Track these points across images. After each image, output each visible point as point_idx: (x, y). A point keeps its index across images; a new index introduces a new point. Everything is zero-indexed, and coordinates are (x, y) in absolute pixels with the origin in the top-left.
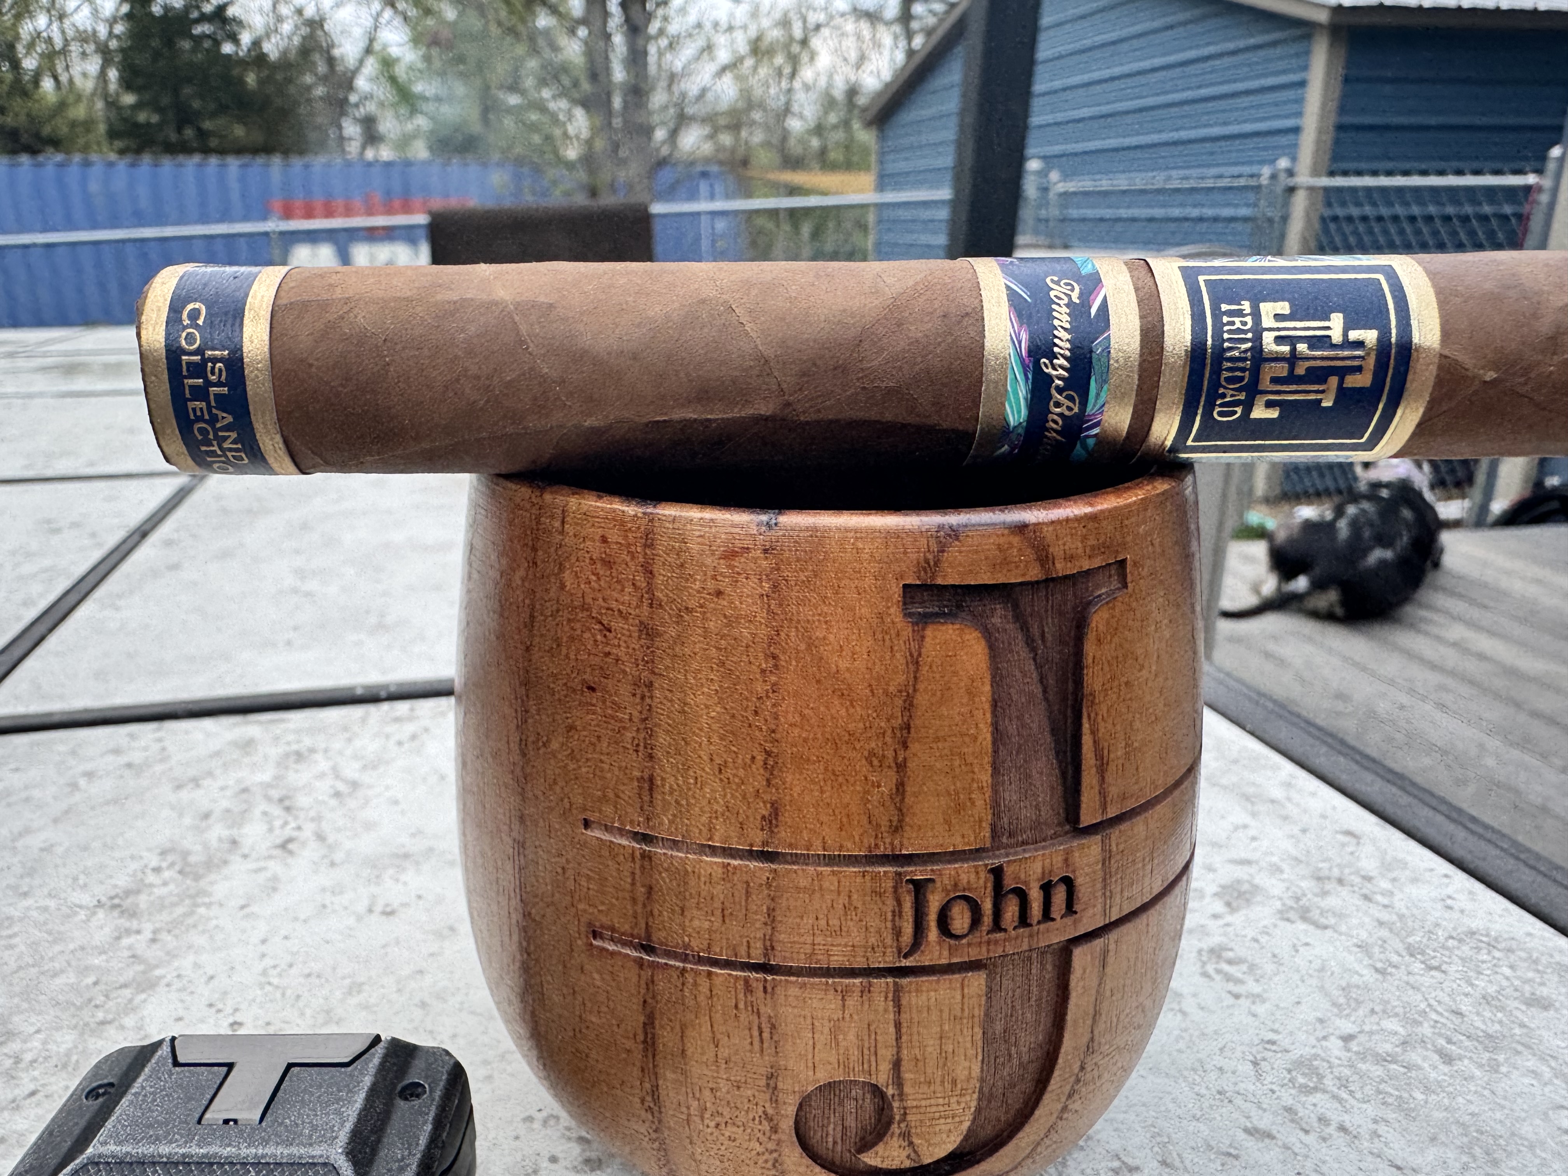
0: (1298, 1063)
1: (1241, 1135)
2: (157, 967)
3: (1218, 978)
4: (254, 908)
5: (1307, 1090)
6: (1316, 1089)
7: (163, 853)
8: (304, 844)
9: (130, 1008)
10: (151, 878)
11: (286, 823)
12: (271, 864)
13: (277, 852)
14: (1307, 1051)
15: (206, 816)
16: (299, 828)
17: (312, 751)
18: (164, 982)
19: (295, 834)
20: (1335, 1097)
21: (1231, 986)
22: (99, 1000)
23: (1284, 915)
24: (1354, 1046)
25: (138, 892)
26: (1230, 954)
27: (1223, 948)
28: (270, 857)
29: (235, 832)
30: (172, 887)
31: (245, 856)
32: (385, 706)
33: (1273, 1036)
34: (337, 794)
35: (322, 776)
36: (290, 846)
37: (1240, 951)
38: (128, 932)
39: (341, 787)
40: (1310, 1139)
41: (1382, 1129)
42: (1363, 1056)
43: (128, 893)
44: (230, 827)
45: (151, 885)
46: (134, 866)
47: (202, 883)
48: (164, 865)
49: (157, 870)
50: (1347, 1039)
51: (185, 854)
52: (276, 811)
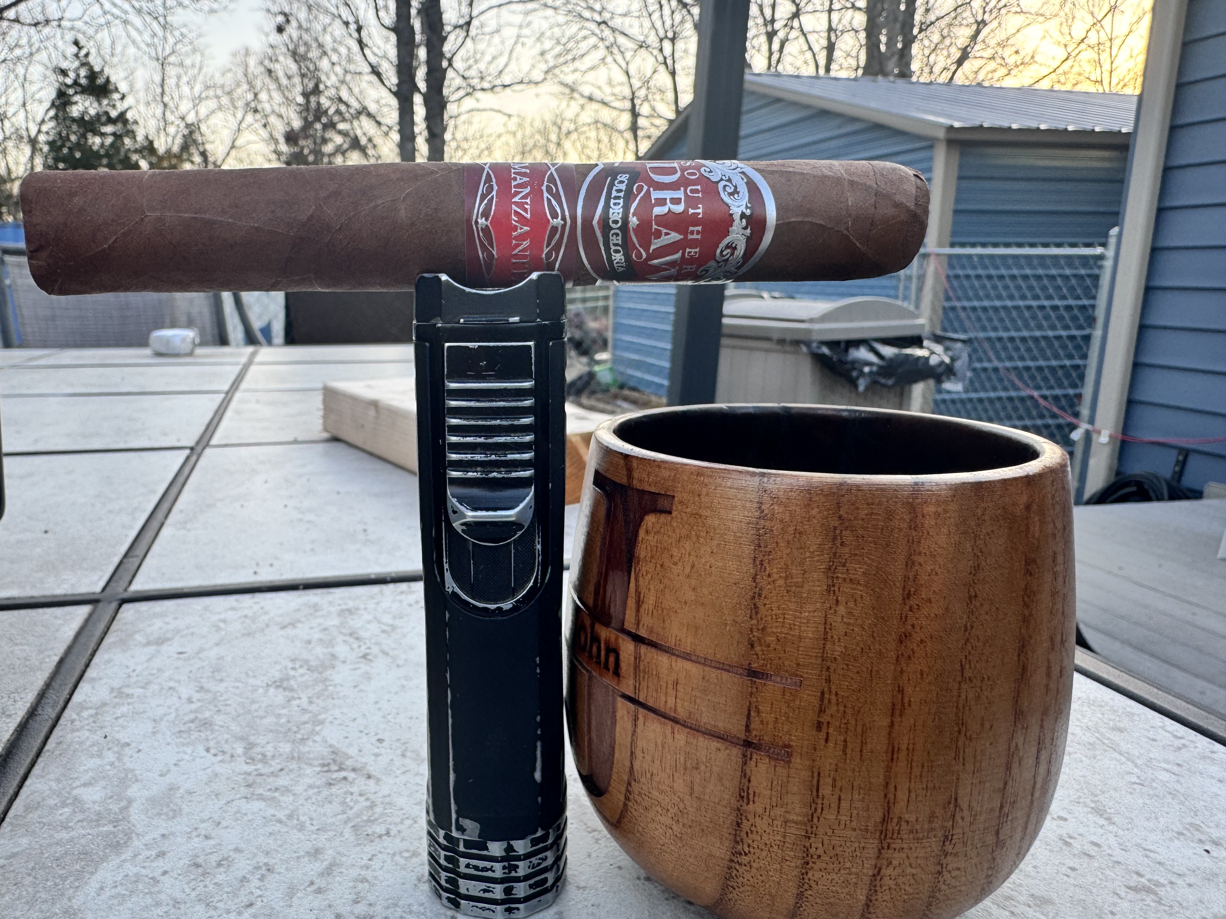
2: (320, 714)
4: (362, 687)
7: (293, 660)
8: (376, 656)
9: (313, 733)
10: (292, 673)
11: (359, 647)
12: (362, 665)
13: (362, 660)
15: (309, 642)
16: (369, 648)
17: (358, 609)
18: (328, 721)
19: (368, 651)
22: (295, 729)
25: (288, 679)
28: (358, 663)
29: (330, 650)
30: (306, 678)
31: (344, 662)
32: (391, 586)
34: (384, 631)
35: (369, 622)
36: (369, 657)
38: (294, 698)
39: (385, 628)
43: (282, 680)
44: (327, 647)
45: (294, 676)
46: (278, 667)
47: (324, 675)
48: (297, 666)
49: (294, 669)
51: (307, 662)
52: (351, 640)
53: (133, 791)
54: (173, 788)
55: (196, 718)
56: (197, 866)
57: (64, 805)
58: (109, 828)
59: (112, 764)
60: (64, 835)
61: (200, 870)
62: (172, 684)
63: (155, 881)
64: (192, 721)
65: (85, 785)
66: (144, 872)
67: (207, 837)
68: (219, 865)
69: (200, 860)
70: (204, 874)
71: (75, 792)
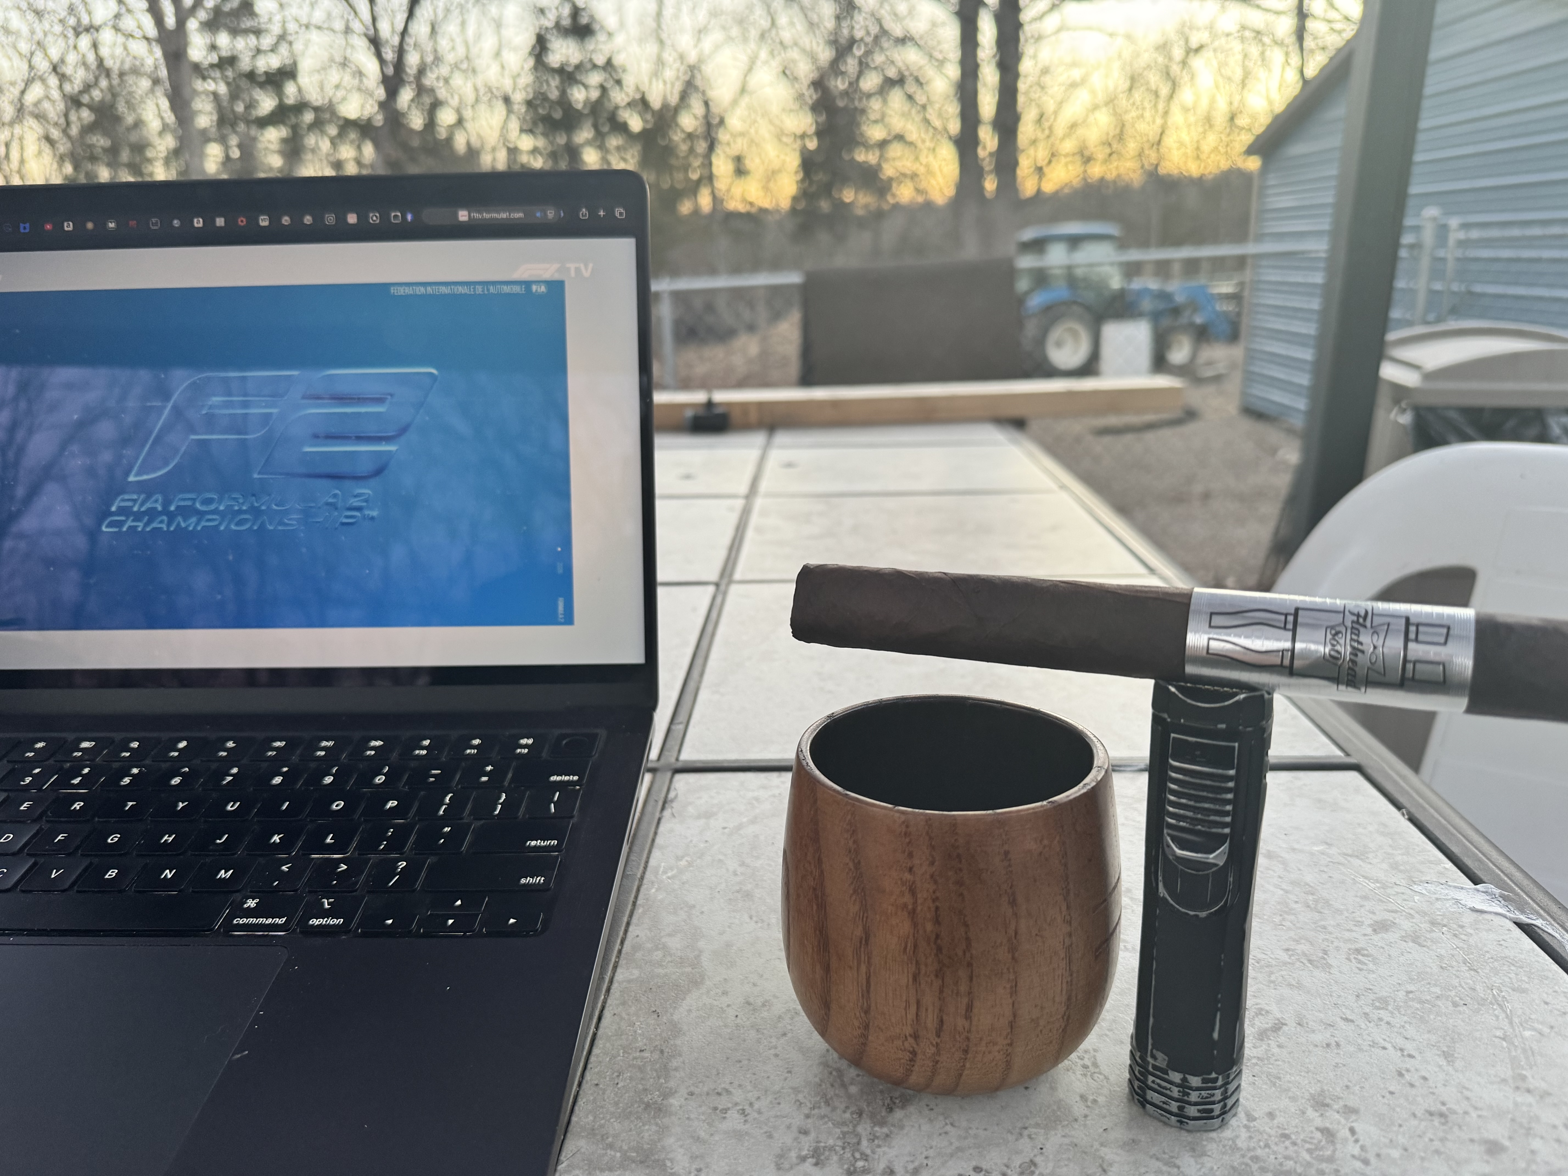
0: (1379, 999)
1: (1338, 1019)
3: (1354, 961)
5: (1379, 1008)
6: (1383, 1008)
14: (1385, 994)
20: (1392, 1013)
21: (1359, 966)
23: (1403, 939)
24: (1411, 996)
26: (1366, 952)
27: (1363, 949)
33: (1371, 987)
37: (1372, 951)
40: (1372, 1025)
41: (1407, 1026)
42: (1413, 1000)
50: (1408, 992)
53: (701, 944)
54: (729, 945)
55: (741, 889)
56: (749, 1004)
57: (657, 949)
58: (689, 969)
59: (685, 921)
60: (660, 971)
61: (751, 1008)
62: (721, 857)
63: (723, 1011)
64: (738, 892)
65: (670, 935)
66: (715, 1003)
67: (755, 985)
68: (764, 1005)
69: (751, 1000)
70: (754, 1010)
71: (663, 940)
